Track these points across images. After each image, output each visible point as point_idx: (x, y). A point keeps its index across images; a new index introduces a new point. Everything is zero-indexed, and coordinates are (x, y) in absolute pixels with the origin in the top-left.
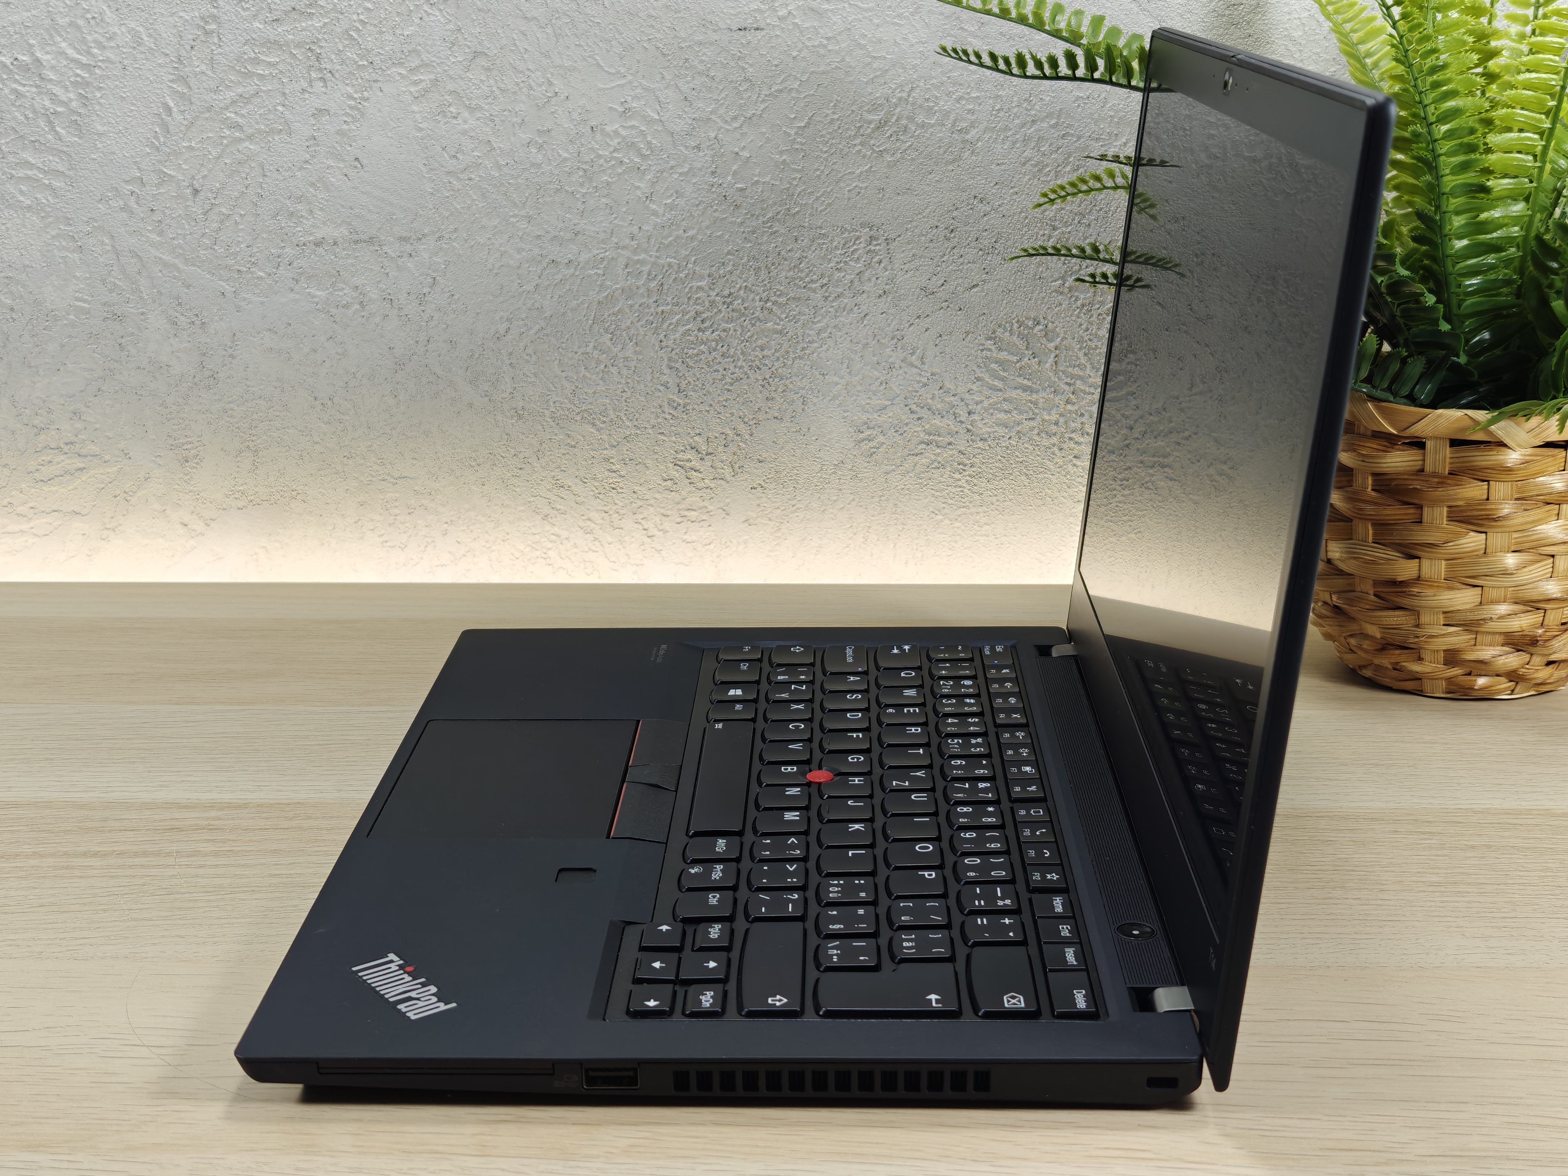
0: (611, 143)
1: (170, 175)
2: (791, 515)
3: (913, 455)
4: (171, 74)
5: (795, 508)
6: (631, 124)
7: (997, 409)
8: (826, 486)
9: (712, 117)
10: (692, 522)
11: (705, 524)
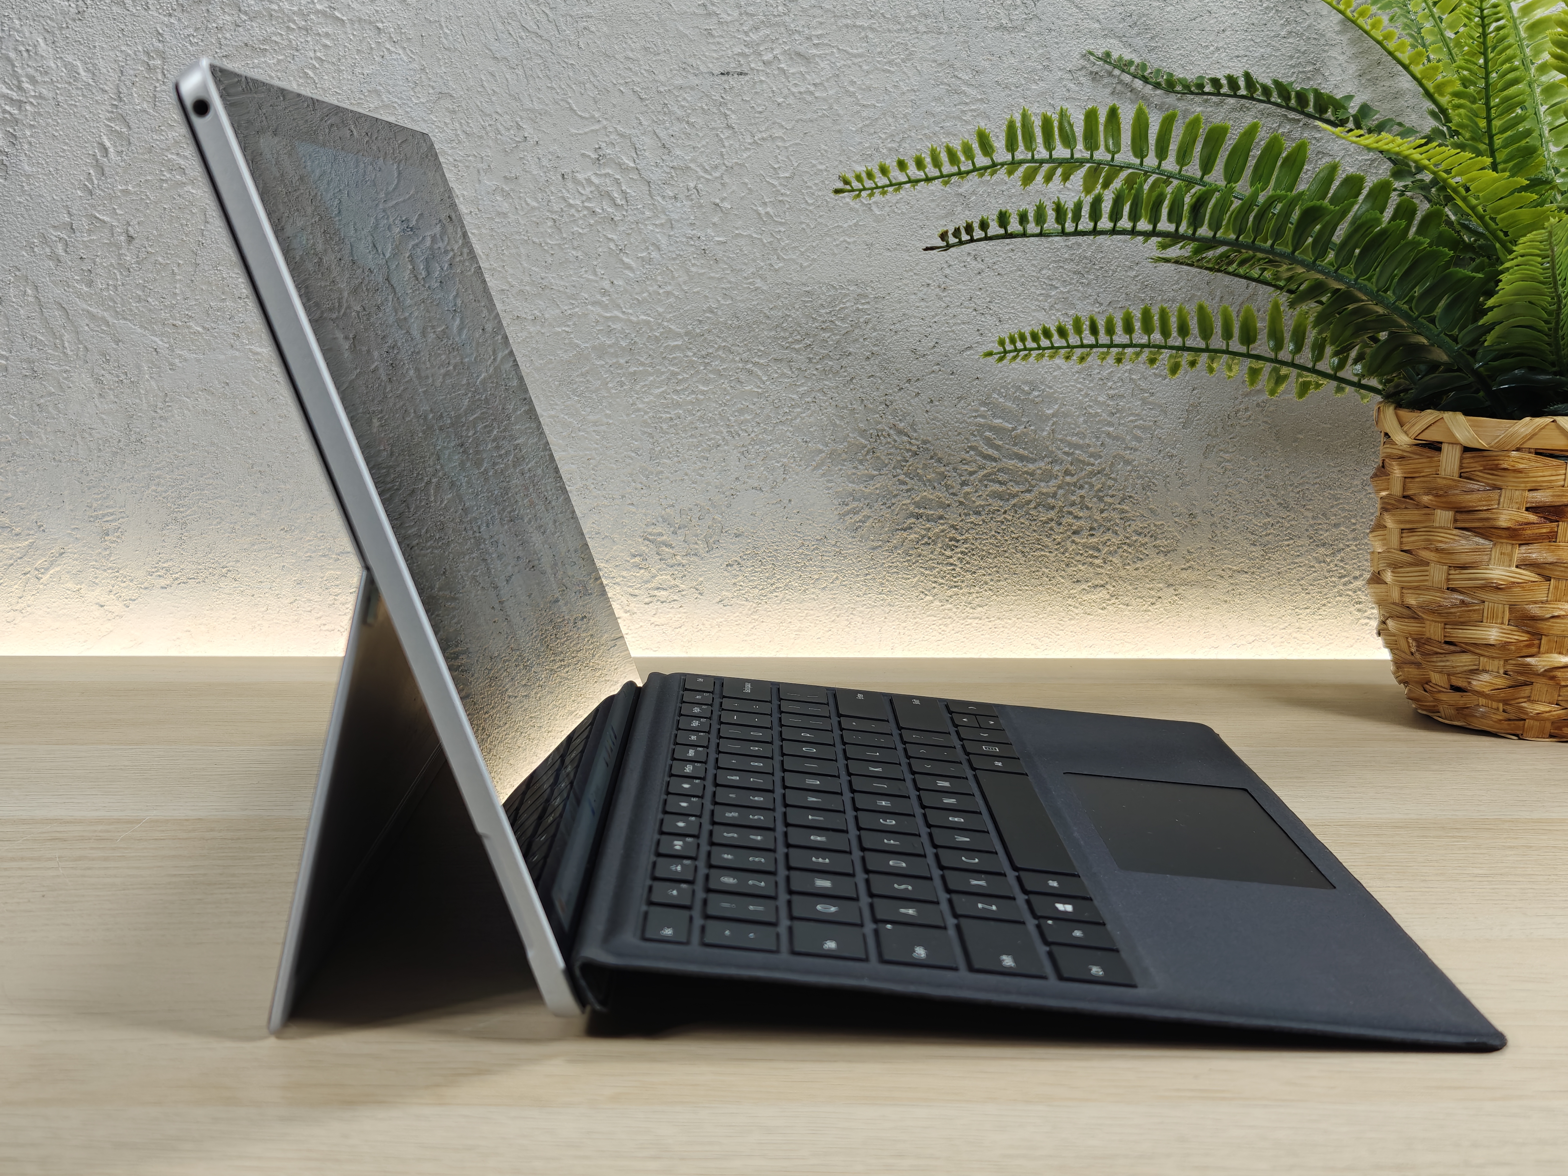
0: (583, 192)
1: (104, 222)
2: (770, 595)
3: (902, 529)
4: (109, 112)
5: (774, 586)
6: (603, 172)
7: (990, 481)
8: (807, 564)
9: (692, 166)
10: (662, 602)
11: (676, 605)
